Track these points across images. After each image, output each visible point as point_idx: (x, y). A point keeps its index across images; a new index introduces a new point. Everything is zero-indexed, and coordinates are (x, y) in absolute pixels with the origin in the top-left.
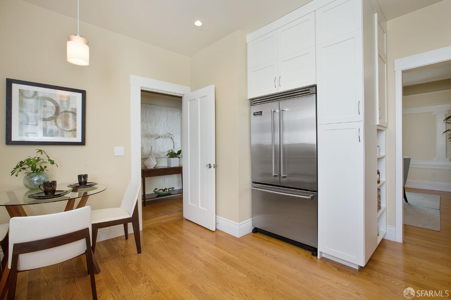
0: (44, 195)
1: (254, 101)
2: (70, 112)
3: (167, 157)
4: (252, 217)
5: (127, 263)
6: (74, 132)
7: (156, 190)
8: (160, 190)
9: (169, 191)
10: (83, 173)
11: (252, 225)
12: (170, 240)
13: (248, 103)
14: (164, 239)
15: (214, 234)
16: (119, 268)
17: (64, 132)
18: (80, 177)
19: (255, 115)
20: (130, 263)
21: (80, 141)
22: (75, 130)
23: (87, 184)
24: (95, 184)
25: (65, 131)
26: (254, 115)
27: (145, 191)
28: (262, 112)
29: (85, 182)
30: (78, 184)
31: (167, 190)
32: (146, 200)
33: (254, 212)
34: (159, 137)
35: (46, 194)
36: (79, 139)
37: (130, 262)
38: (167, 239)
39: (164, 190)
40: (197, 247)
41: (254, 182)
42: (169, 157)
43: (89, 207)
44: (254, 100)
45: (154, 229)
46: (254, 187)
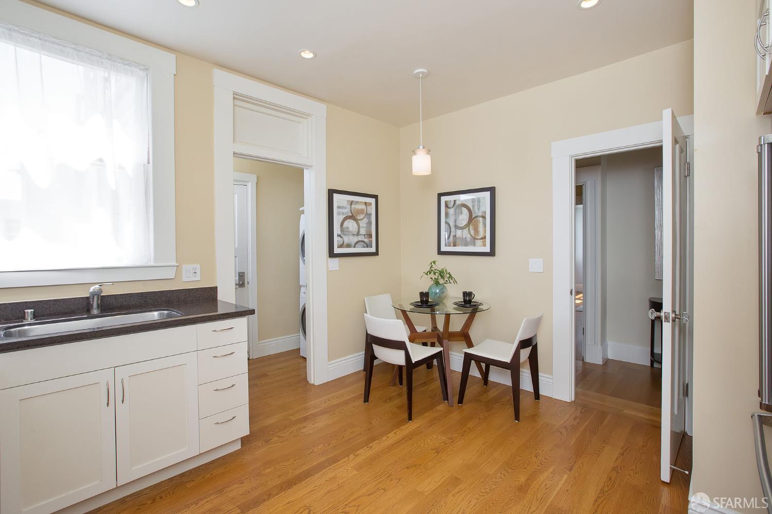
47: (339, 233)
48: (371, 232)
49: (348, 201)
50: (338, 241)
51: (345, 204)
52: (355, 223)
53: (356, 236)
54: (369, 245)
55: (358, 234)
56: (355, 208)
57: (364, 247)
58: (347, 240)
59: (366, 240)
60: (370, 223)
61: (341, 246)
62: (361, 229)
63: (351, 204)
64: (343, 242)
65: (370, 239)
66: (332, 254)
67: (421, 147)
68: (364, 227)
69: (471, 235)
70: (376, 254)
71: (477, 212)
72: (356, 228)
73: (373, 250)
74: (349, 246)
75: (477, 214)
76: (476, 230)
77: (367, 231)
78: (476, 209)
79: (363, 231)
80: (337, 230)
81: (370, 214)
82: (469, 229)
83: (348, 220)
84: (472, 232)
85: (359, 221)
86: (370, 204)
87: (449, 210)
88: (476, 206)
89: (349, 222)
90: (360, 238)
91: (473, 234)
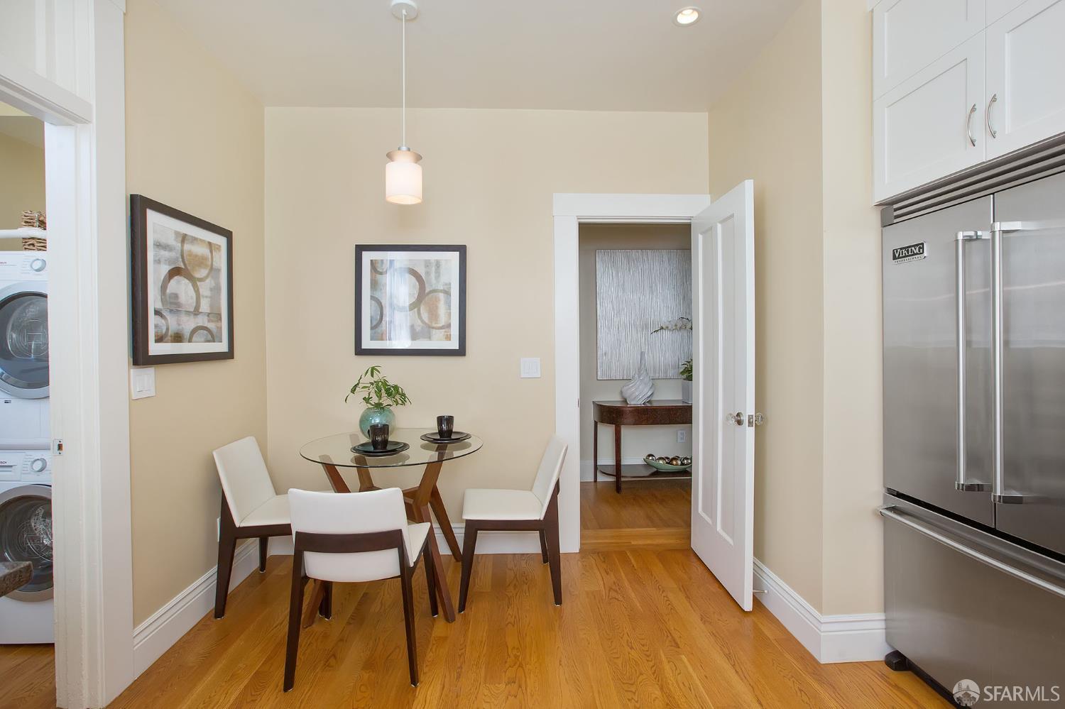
0: (372, 449)
1: (896, 210)
2: (441, 291)
3: (681, 376)
4: (887, 608)
5: (507, 622)
6: (447, 330)
7: (651, 458)
8: (660, 458)
9: (682, 464)
10: (446, 414)
11: (884, 634)
12: (621, 599)
13: (875, 218)
14: (610, 589)
15: (748, 622)
16: (486, 627)
17: (431, 330)
18: (440, 420)
19: (899, 258)
20: (511, 623)
21: (457, 347)
22: (449, 326)
23: (453, 437)
24: (468, 436)
25: (433, 328)
26: (895, 258)
27: (620, 457)
28: (923, 244)
29: (450, 432)
30: (436, 433)
31: (679, 462)
32: (623, 479)
33: (892, 597)
34: (662, 328)
35: (375, 448)
36: (454, 345)
37: (513, 622)
38: (616, 591)
39: (670, 461)
40: (676, 643)
41: (891, 492)
42: (685, 379)
43: (397, 490)
44: (896, 206)
45: (604, 558)
46: (887, 509)
47: (159, 306)
48: (219, 309)
49: (177, 233)
50: (156, 326)
51: (172, 241)
52: (190, 284)
53: (192, 316)
54: (213, 338)
55: (196, 312)
56: (190, 251)
57: (209, 341)
58: (172, 323)
59: (211, 326)
60: (217, 289)
61: (160, 339)
62: (202, 300)
63: (183, 241)
64: (168, 329)
65: (219, 325)
66: (140, 356)
67: (404, 148)
68: (206, 297)
69: (423, 321)
70: (229, 355)
71: (432, 284)
72: (192, 298)
73: (222, 347)
74: (178, 338)
75: (434, 287)
76: (434, 314)
77: (211, 306)
78: (433, 278)
79: (205, 306)
80: (154, 300)
81: (219, 270)
82: (419, 311)
83: (176, 277)
84: (425, 316)
85: (198, 283)
86: (219, 247)
87: (379, 277)
88: (434, 273)
89: (178, 282)
90: (202, 321)
91: (426, 320)
